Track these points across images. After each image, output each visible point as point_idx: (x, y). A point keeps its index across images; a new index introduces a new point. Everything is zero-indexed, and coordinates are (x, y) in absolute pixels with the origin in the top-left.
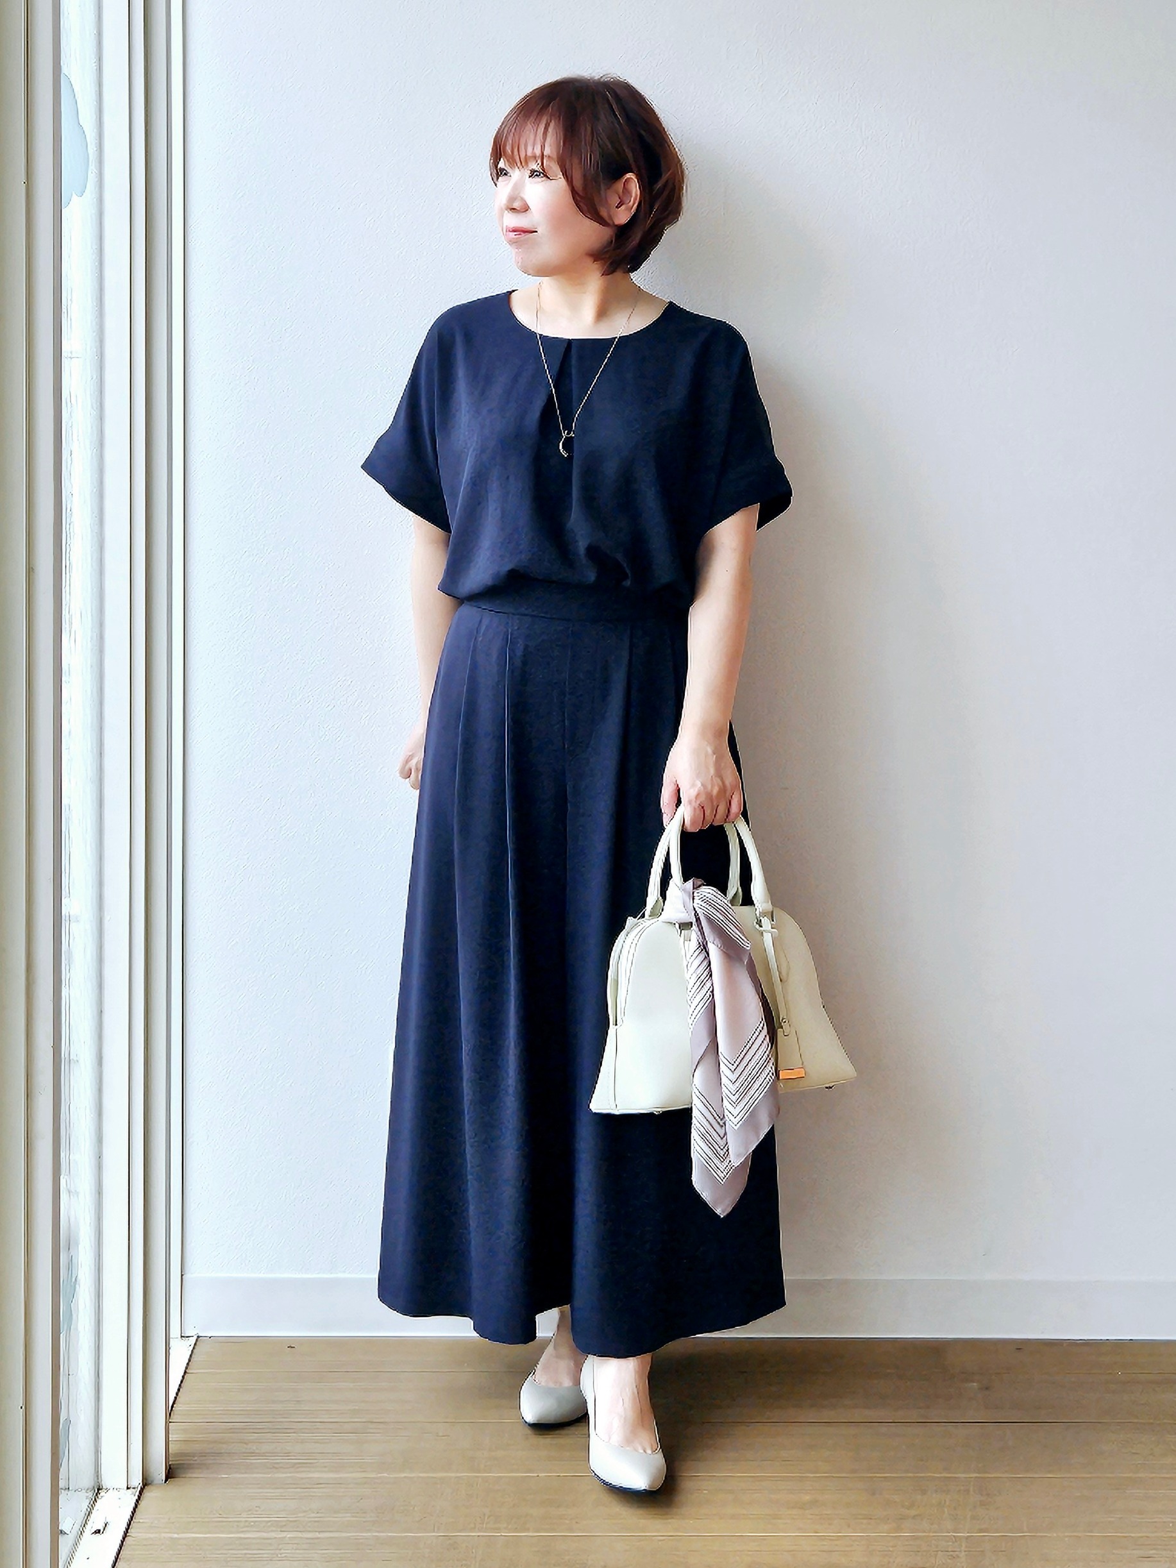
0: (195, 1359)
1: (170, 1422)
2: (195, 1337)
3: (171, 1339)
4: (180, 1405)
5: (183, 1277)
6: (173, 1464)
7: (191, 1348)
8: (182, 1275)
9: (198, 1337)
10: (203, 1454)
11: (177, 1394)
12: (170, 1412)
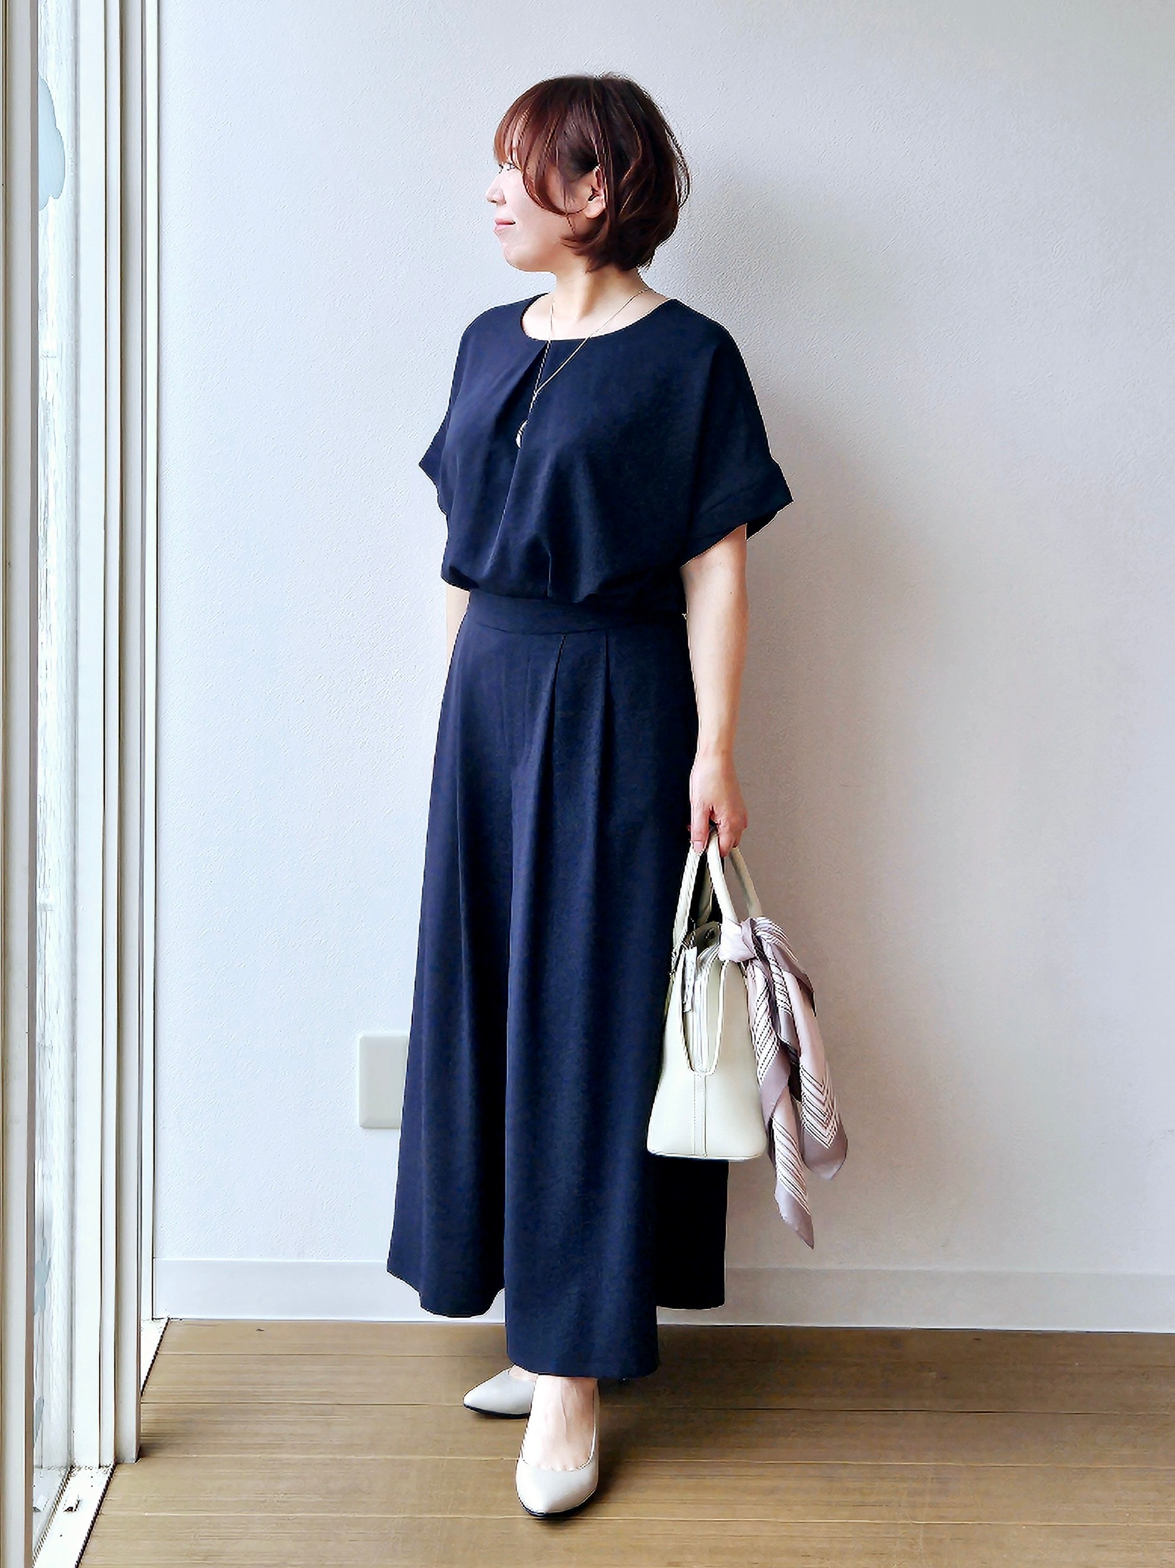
0: (166, 1341)
1: (142, 1403)
2: (166, 1321)
3: (141, 1322)
4: (151, 1386)
5: (154, 1260)
6: (144, 1444)
7: (162, 1330)
8: (153, 1258)
9: (169, 1319)
10: (173, 1434)
11: (149, 1374)
12: (141, 1393)
